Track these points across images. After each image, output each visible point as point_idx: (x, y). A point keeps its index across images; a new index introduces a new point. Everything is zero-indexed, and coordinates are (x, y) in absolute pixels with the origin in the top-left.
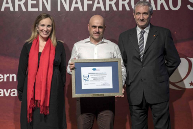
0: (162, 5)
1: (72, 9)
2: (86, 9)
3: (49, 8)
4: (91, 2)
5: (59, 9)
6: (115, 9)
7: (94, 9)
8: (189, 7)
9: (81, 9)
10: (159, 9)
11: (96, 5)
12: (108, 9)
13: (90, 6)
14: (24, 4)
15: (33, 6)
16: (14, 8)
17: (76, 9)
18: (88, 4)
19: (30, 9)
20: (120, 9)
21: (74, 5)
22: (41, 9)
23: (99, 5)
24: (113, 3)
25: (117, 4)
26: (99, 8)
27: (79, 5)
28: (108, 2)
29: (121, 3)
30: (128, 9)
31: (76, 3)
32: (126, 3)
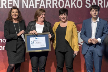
0: (73, 5)
1: (29, 7)
2: (36, 7)
3: (18, 7)
4: (39, 4)
5: (23, 7)
6: (50, 7)
7: (40, 7)
8: (86, 6)
9: (34, 7)
10: (72, 7)
11: (41, 5)
12: (47, 7)
14: (6, 4)
15: (10, 5)
16: (1, 7)
17: (31, 7)
18: (37, 5)
19: (9, 7)
20: (53, 7)
23: (42, 5)
24: (49, 4)
25: (51, 5)
26: (42, 7)
27: (33, 5)
28: (47, 4)
29: (53, 4)
30: (57, 7)
31: (31, 4)
32: (56, 4)
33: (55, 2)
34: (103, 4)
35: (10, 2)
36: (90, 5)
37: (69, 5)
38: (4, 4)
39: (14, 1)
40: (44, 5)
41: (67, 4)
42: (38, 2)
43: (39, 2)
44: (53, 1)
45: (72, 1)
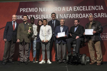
0: (87, 16)
2: (67, 18)
5: (60, 18)
6: (75, 18)
7: (69, 18)
8: (95, 17)
9: (66, 18)
11: (70, 17)
13: (68, 17)
16: (49, 18)
21: (64, 17)
24: (74, 16)
26: (70, 18)
27: (65, 17)
29: (76, 16)
30: (78, 18)
32: (78, 16)
33: (77, 15)
34: (104, 16)
36: (97, 16)
37: (85, 16)
40: (71, 17)
41: (84, 16)
42: (68, 15)
44: (76, 14)
45: (86, 14)
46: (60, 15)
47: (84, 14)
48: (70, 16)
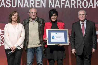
0: (96, 5)
1: (55, 7)
3: (45, 6)
4: (64, 4)
5: (49, 7)
6: (75, 7)
10: (95, 7)
12: (72, 7)
15: (38, 5)
16: (29, 6)
17: (57, 7)
18: (63, 5)
19: (36, 7)
20: (77, 7)
22: (41, 7)
23: (67, 5)
24: (74, 4)
25: (76, 5)
26: (67, 7)
27: (59, 5)
28: (72, 4)
29: (78, 4)
30: (81, 7)
31: (57, 4)
32: (80, 4)
33: (79, 2)
35: (38, 2)
38: (32, 4)
39: (42, 1)
40: (69, 5)
41: (91, 4)
42: (63, 2)
43: (65, 2)
44: (77, 1)
45: (95, 1)
46: (50, 1)
47: (91, 1)
48: (67, 4)
